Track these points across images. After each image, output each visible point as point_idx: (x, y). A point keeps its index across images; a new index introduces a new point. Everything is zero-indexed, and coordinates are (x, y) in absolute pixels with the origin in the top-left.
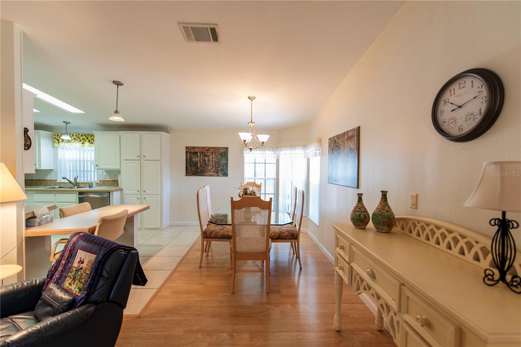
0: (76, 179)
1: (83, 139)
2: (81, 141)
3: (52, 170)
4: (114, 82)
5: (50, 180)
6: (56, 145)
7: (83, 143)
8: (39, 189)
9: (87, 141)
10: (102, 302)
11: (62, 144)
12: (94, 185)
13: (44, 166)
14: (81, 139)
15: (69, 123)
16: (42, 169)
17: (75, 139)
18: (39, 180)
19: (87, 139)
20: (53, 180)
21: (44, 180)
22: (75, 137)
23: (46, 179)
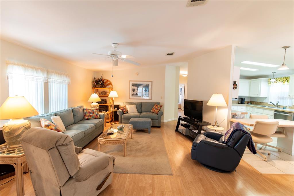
0: (277, 103)
1: (284, 80)
2: (282, 81)
3: (266, 98)
4: (283, 47)
5: (265, 103)
6: (269, 85)
7: (284, 83)
8: (257, 106)
9: (286, 81)
10: (230, 147)
11: (272, 84)
12: (287, 108)
13: (262, 95)
14: (283, 80)
15: (276, 72)
16: (261, 97)
17: (279, 80)
18: (260, 102)
19: (287, 80)
20: (266, 103)
21: (262, 103)
22: (279, 79)
23: (263, 102)
